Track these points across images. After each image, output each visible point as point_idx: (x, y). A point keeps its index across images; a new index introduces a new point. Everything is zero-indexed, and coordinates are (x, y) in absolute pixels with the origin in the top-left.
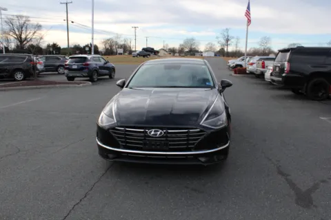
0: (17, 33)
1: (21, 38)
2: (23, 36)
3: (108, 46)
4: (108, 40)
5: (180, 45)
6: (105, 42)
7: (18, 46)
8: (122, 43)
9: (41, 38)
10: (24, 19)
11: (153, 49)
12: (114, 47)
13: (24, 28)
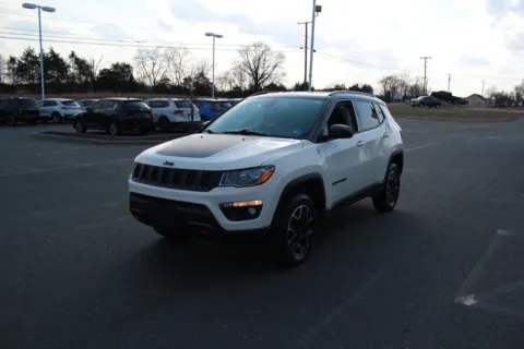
0: (253, 67)
1: (257, 73)
2: (260, 72)
3: (388, 89)
4: (389, 78)
5: (517, 88)
6: (385, 82)
7: (251, 86)
8: (412, 83)
9: (284, 74)
10: (263, 49)
11: (450, 94)
12: (399, 90)
13: (262, 61)
